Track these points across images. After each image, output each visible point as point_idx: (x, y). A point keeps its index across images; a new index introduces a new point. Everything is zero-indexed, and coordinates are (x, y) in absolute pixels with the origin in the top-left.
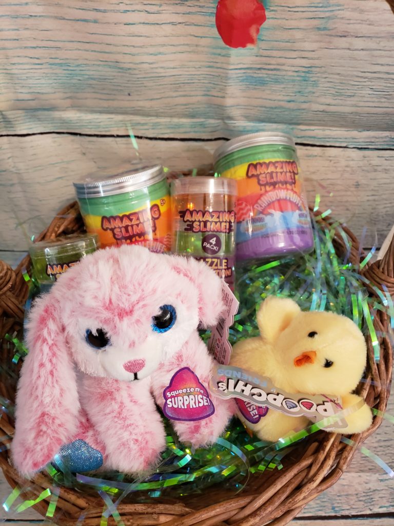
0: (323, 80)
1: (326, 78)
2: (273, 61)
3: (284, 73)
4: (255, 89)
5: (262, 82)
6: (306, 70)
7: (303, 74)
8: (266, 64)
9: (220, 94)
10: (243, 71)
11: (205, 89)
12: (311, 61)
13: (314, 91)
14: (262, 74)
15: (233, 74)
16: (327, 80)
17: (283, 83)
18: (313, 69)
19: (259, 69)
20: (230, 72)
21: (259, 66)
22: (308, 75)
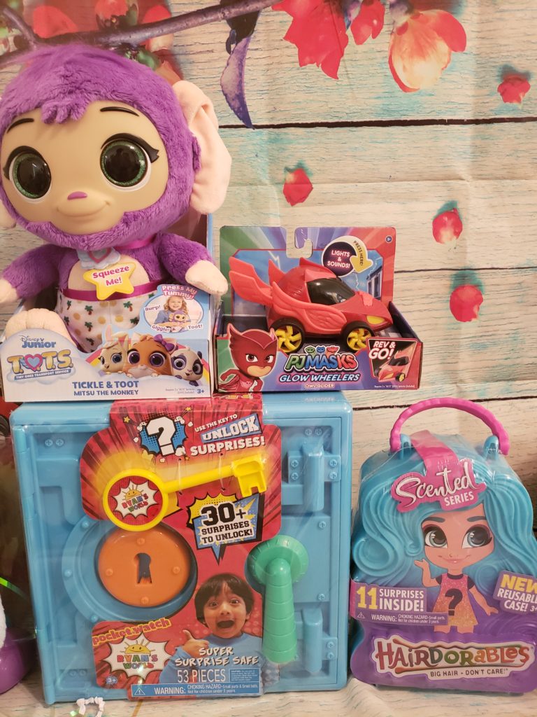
0: (528, 338)
1: (529, 336)
2: (490, 329)
3: (498, 337)
4: (479, 353)
5: (484, 347)
6: (515, 332)
7: (513, 336)
8: (486, 332)
9: (454, 361)
10: (470, 339)
11: (441, 358)
12: (517, 325)
13: (523, 347)
14: (483, 340)
15: (463, 342)
16: (531, 337)
17: (499, 344)
18: (520, 330)
19: (481, 336)
20: (461, 340)
21: (481, 334)
22: (516, 335)
